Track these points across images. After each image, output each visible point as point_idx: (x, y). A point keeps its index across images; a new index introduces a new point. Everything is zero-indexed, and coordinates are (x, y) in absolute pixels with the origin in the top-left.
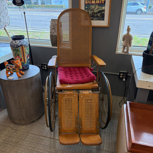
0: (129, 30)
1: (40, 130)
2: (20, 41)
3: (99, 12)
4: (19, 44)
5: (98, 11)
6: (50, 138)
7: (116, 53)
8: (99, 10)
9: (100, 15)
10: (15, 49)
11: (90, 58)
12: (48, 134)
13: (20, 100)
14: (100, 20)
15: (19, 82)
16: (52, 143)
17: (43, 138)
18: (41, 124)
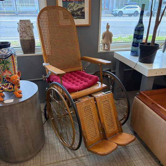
0: (108, 27)
1: (55, 155)
2: (8, 50)
3: (79, 10)
4: (8, 53)
5: (77, 9)
6: (73, 159)
7: (98, 52)
8: (78, 7)
9: (80, 13)
10: (4, 61)
11: (80, 60)
12: (67, 155)
13: (25, 128)
14: (81, 18)
15: (24, 103)
16: (79, 162)
17: (65, 163)
18: (49, 149)
